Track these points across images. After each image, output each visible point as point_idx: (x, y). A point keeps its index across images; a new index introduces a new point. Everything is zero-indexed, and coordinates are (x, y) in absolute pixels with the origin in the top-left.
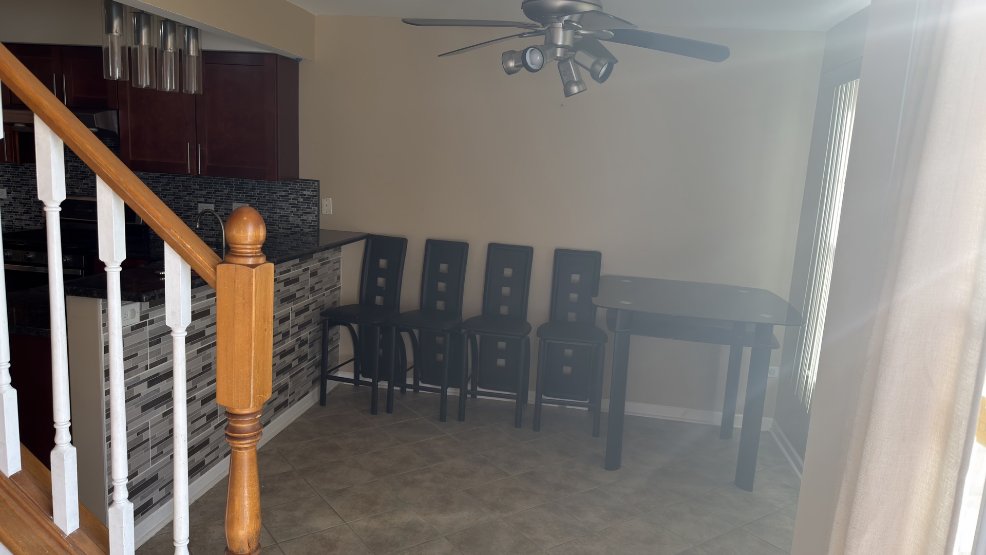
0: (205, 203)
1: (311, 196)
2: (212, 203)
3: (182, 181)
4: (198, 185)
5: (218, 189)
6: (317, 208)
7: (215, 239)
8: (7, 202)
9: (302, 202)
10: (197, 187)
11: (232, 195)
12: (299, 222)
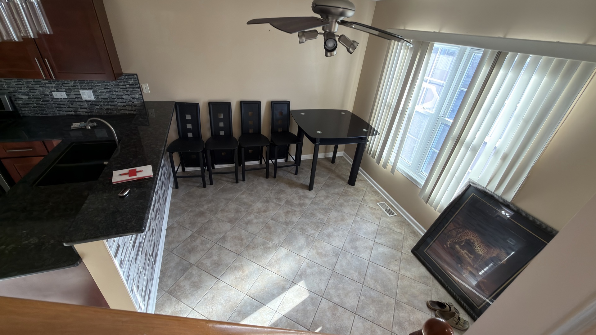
0: (56, 91)
1: (134, 83)
5: (65, 82)
6: (140, 90)
9: (128, 87)
10: (46, 82)
11: (77, 85)
12: (130, 98)
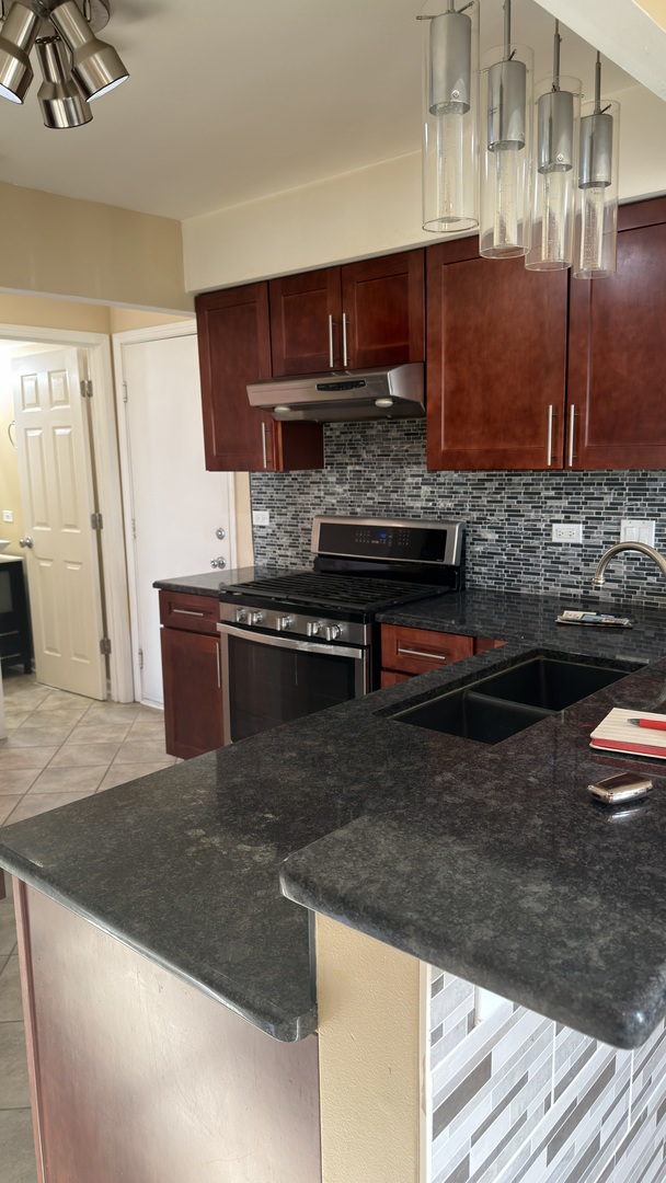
0: (564, 522)
2: (578, 522)
3: (524, 484)
4: (553, 489)
5: (593, 494)
7: (582, 590)
8: (270, 531)
10: (552, 493)
11: (621, 504)
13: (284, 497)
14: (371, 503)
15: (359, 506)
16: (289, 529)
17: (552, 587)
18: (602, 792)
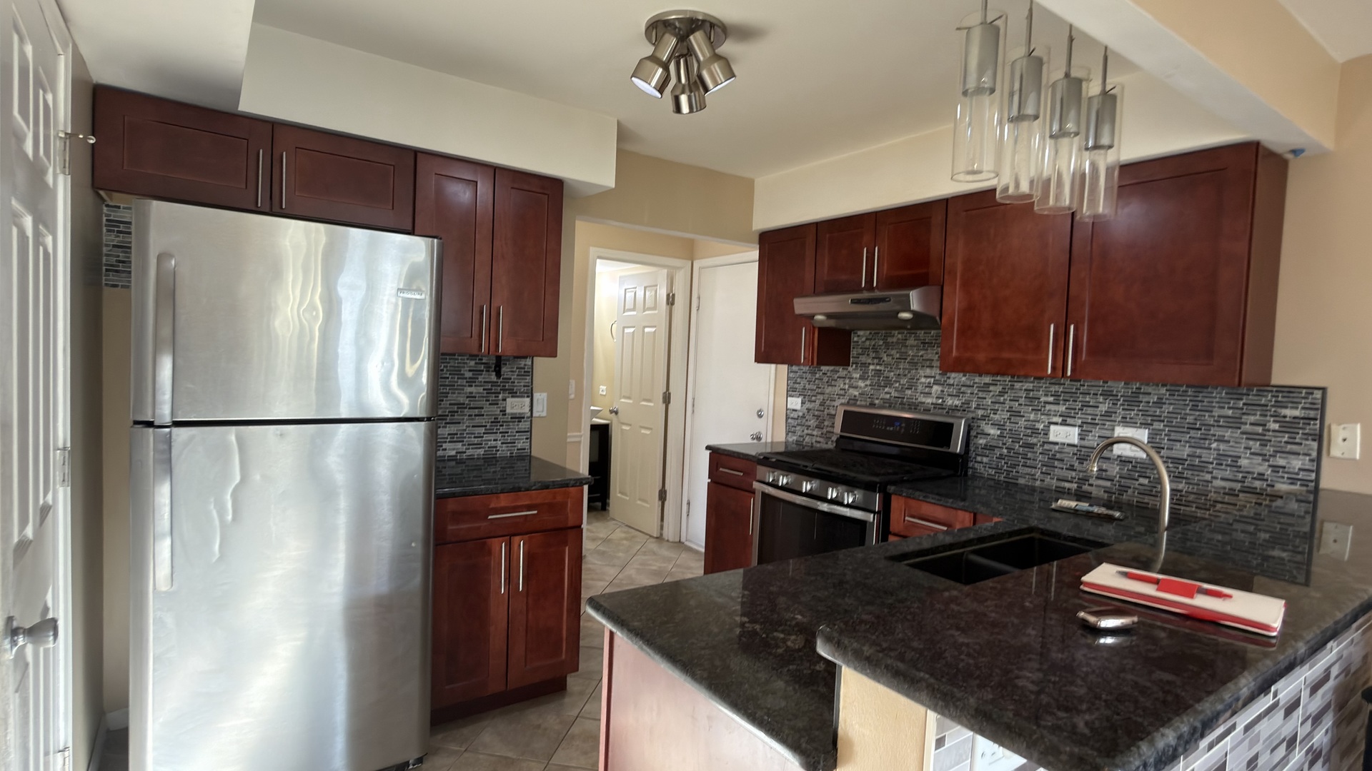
0: (1061, 424)
1: (1303, 418)
2: (1075, 426)
3: (1026, 390)
4: (1052, 395)
5: (1089, 402)
6: (1315, 445)
7: (1075, 485)
8: (801, 414)
9: (1274, 431)
10: (1051, 399)
11: (1116, 413)
12: (1264, 468)
13: (815, 388)
14: (888, 396)
15: (877, 399)
16: (816, 413)
17: (1048, 480)
18: (1092, 619)
